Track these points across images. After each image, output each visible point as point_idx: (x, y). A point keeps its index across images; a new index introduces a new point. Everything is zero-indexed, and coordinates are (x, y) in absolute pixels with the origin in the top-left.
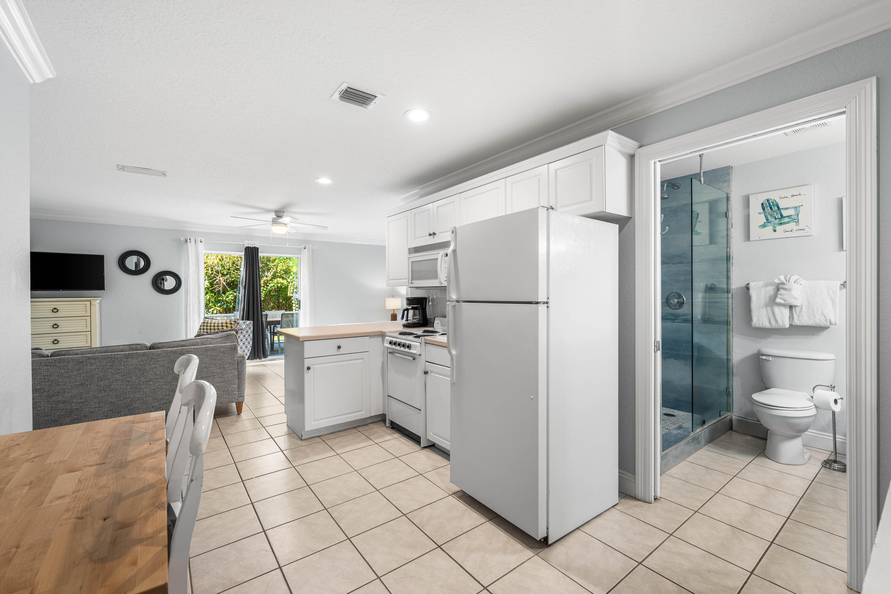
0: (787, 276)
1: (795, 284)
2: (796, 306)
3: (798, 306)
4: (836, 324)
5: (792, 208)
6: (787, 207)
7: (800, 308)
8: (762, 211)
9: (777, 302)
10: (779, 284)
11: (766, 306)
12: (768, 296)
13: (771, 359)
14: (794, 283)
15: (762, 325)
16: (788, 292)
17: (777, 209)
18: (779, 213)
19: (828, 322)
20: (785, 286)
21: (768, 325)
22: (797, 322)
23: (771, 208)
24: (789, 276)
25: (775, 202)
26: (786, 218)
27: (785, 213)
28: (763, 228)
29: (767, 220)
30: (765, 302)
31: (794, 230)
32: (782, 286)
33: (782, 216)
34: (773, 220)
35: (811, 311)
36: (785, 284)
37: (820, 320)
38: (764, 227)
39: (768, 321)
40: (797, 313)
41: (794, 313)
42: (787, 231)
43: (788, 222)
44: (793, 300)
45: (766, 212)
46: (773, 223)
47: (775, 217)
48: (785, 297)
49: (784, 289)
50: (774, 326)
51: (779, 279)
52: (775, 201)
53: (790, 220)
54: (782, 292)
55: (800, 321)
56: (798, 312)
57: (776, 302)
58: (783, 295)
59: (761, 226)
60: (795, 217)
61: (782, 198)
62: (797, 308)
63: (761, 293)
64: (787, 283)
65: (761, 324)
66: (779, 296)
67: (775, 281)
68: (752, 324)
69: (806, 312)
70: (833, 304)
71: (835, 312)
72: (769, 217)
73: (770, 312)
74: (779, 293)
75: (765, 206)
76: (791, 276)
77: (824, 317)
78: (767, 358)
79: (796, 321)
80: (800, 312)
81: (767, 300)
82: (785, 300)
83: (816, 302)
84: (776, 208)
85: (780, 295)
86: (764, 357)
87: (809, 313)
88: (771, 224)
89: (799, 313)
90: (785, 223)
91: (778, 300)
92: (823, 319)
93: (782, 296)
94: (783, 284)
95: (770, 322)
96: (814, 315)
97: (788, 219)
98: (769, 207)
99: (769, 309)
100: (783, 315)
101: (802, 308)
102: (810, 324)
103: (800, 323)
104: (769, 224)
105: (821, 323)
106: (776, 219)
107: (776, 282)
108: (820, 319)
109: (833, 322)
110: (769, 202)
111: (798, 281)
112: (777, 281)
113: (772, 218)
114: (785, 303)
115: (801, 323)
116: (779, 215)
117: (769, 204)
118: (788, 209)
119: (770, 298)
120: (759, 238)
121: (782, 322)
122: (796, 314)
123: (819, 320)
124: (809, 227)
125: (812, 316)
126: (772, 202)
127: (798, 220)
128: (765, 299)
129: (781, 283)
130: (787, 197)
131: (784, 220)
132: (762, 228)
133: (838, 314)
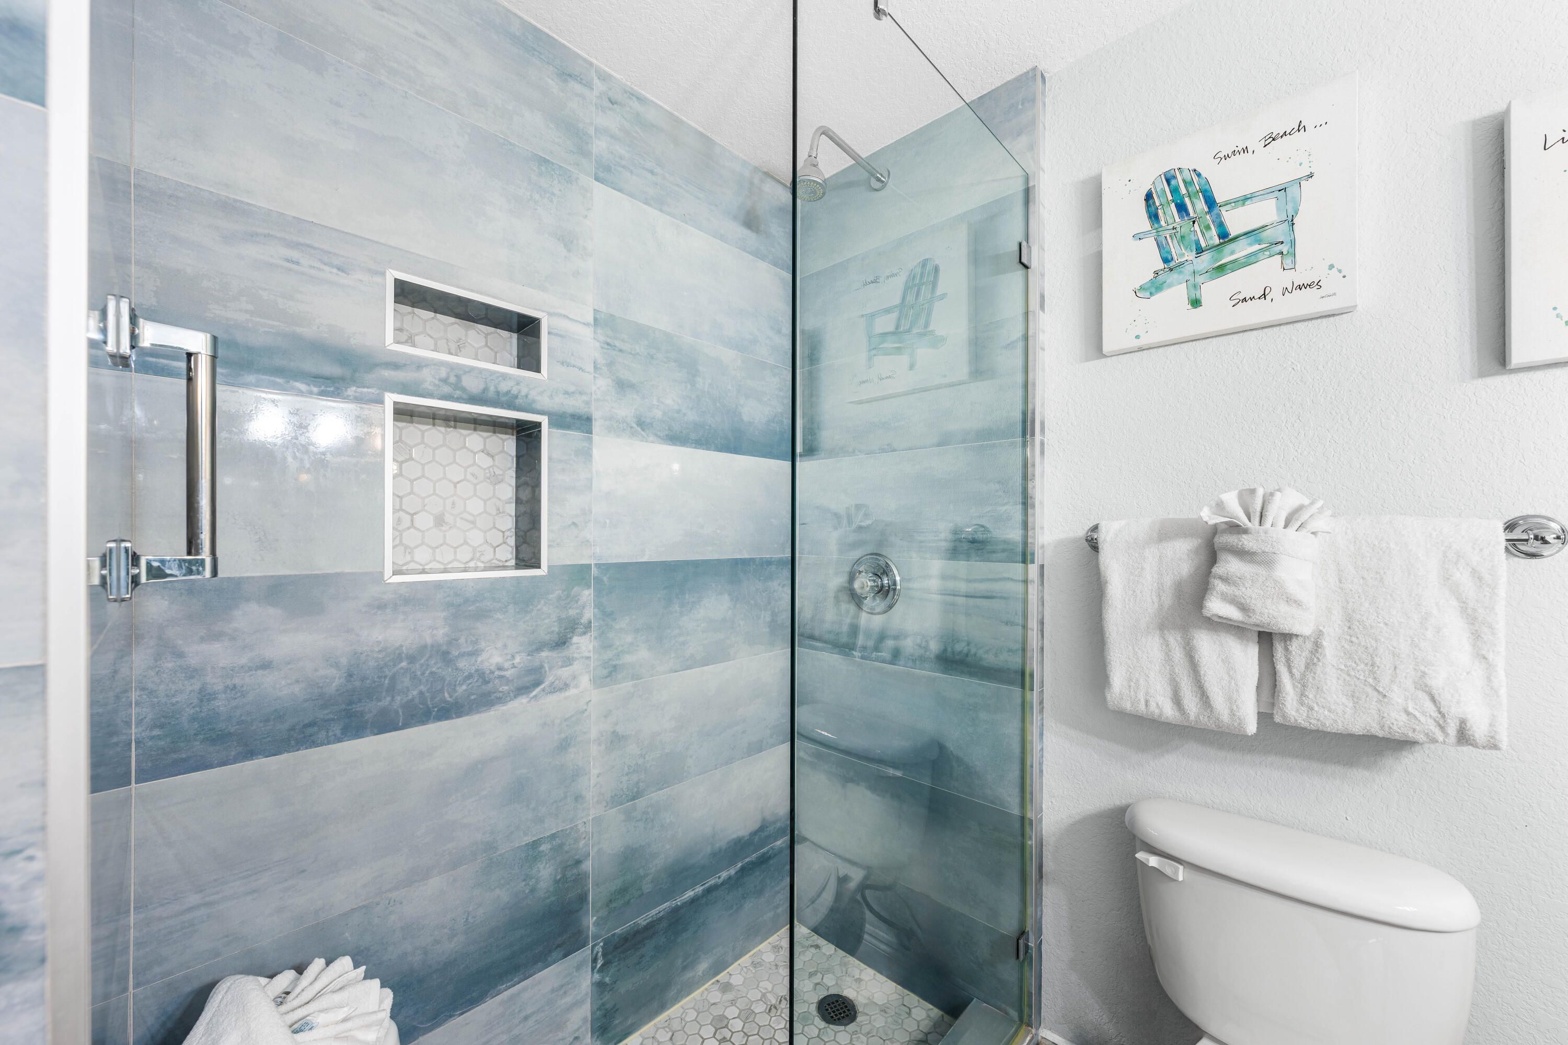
0: (1253, 492)
1: (1291, 531)
2: (1287, 637)
3: (1297, 636)
4: (1493, 746)
5: (1269, 192)
6: (1247, 191)
7: (1309, 645)
8: (1145, 225)
9: (1208, 615)
10: (1215, 530)
11: (1163, 625)
12: (1168, 581)
13: (1181, 874)
14: (1286, 527)
15: (1147, 705)
16: (1262, 571)
17: (1206, 209)
18: (1212, 226)
19: (1452, 730)
20: (1247, 542)
21: (1169, 711)
22: (1293, 713)
23: (1181, 208)
24: (1260, 492)
25: (1195, 179)
26: (1243, 242)
27: (1236, 221)
28: (1151, 294)
29: (1166, 261)
30: (1156, 605)
31: (1275, 293)
32: (1231, 539)
33: (1224, 235)
34: (1190, 255)
35: (1362, 666)
36: (1246, 531)
37: (1408, 713)
38: (1153, 290)
39: (1169, 692)
40: (1294, 671)
41: (1281, 668)
42: (1245, 300)
43: (1250, 260)
44: (1284, 608)
45: (1161, 227)
46: (1188, 269)
47: (1197, 243)
48: (1249, 593)
49: (1242, 554)
50: (1192, 718)
51: (1220, 507)
52: (1199, 175)
53: (1257, 247)
54: (1230, 565)
55: (1312, 709)
56: (1299, 663)
57: (1206, 613)
58: (1235, 584)
59: (1142, 288)
60: (1279, 233)
61: (1227, 157)
62: (1294, 646)
63: (1142, 569)
64: (1253, 525)
65: (1143, 702)
66: (1218, 589)
67: (1202, 514)
68: (1109, 697)
69: (1342, 670)
70: (1476, 636)
71: (1489, 679)
72: (1175, 249)
73: (1178, 654)
74: (1218, 570)
75: (1158, 204)
76: (1272, 494)
77: (1433, 700)
78: (1167, 867)
79: (1289, 706)
80: (1307, 667)
81: (1168, 600)
82: (1243, 608)
83: (1386, 624)
84: (1201, 205)
85: (1225, 580)
86: (1153, 861)
87: (1352, 673)
88: (1181, 277)
89: (1303, 667)
90: (1236, 265)
91: (1216, 606)
92: (1424, 713)
93: (1233, 588)
94: (1235, 528)
95: (1177, 701)
96: (1381, 689)
97: (1251, 245)
98: (1173, 206)
99: (1174, 640)
100: (1231, 673)
101: (1317, 645)
102: (1357, 727)
103: (1308, 716)
104: (1174, 276)
105: (1414, 730)
106: (1200, 251)
107: (1206, 519)
108: (1410, 709)
109: (1479, 729)
110: (1173, 182)
111: (1304, 516)
112: (1209, 517)
113: (1186, 248)
114: (1246, 620)
115: (1313, 721)
116: (1214, 232)
117: (1175, 191)
118: (1248, 202)
119: (1179, 588)
120: (1137, 337)
121: (1232, 710)
122: (1290, 672)
123: (1404, 717)
124: (1340, 271)
125: (1369, 690)
126: (1184, 181)
127: (1293, 243)
128: (1159, 596)
129: (1224, 526)
130: (1245, 150)
131: (1233, 253)
132: (1147, 294)
133: (1503, 691)
